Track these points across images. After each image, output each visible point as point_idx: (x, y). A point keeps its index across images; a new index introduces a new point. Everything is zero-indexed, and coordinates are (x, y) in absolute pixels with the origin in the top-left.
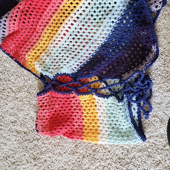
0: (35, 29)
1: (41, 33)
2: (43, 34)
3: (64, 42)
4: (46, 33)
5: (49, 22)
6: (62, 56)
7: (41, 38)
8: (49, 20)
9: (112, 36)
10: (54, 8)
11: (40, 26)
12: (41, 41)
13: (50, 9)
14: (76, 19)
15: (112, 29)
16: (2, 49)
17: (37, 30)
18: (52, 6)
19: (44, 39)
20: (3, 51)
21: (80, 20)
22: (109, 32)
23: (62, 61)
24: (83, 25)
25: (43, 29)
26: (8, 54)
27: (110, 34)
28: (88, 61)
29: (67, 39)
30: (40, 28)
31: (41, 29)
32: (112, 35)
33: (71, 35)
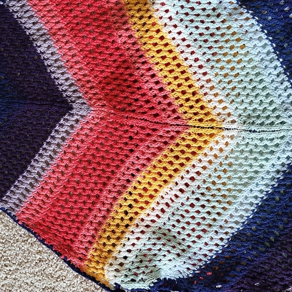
0: (98, 197)
1: (111, 205)
2: (115, 208)
3: (162, 224)
4: (121, 206)
5: (128, 185)
6: (158, 250)
7: (112, 214)
8: (128, 181)
9: (252, 221)
10: (139, 161)
11: (110, 191)
12: (112, 220)
13: (133, 162)
14: (184, 187)
15: (254, 209)
16: (39, 238)
17: (102, 199)
18: (137, 157)
19: (117, 217)
20: (40, 240)
21: (191, 189)
22: (250, 214)
23: (159, 259)
24: (198, 199)
25: (115, 199)
26: (50, 247)
27: (251, 217)
28: (208, 262)
29: (167, 219)
30: (109, 196)
31: (112, 198)
32: (252, 218)
33: (173, 214)
